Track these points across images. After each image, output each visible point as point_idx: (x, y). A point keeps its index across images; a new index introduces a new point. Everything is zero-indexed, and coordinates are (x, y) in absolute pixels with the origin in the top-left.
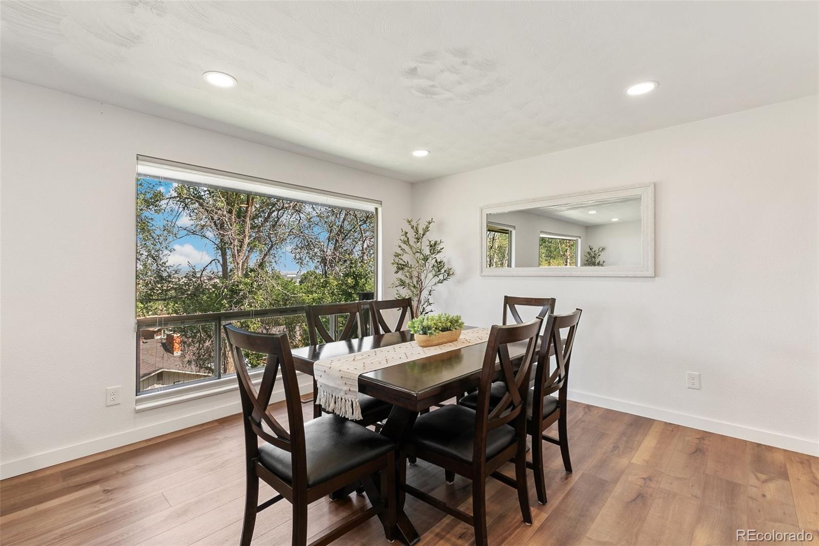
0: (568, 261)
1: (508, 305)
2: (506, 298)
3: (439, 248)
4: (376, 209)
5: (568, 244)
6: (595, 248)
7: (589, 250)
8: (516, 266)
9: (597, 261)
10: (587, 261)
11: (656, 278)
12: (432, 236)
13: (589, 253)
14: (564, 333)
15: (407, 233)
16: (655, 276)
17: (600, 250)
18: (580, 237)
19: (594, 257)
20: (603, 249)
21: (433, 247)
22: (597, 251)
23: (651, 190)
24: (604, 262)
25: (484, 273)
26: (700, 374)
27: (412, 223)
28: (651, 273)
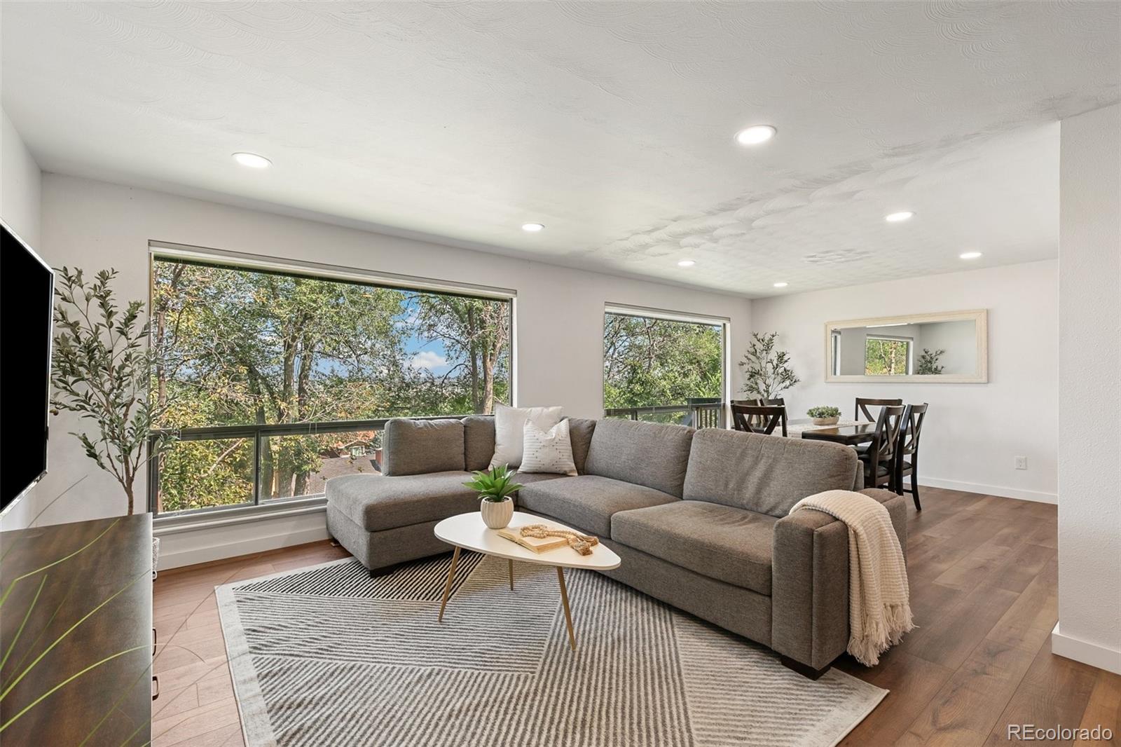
0: (893, 365)
1: (859, 406)
2: (857, 399)
3: (786, 358)
4: (724, 324)
5: (894, 346)
6: (932, 351)
7: (923, 354)
8: (841, 374)
9: (934, 366)
10: (921, 366)
11: (989, 385)
12: (777, 348)
13: (923, 357)
14: (917, 416)
15: (754, 345)
16: (988, 382)
17: (938, 353)
18: (912, 339)
19: (930, 362)
20: (942, 352)
21: (781, 357)
22: (934, 354)
23: (984, 316)
24: (942, 367)
25: (829, 380)
26: (1026, 458)
27: (758, 337)
28: (984, 379)
